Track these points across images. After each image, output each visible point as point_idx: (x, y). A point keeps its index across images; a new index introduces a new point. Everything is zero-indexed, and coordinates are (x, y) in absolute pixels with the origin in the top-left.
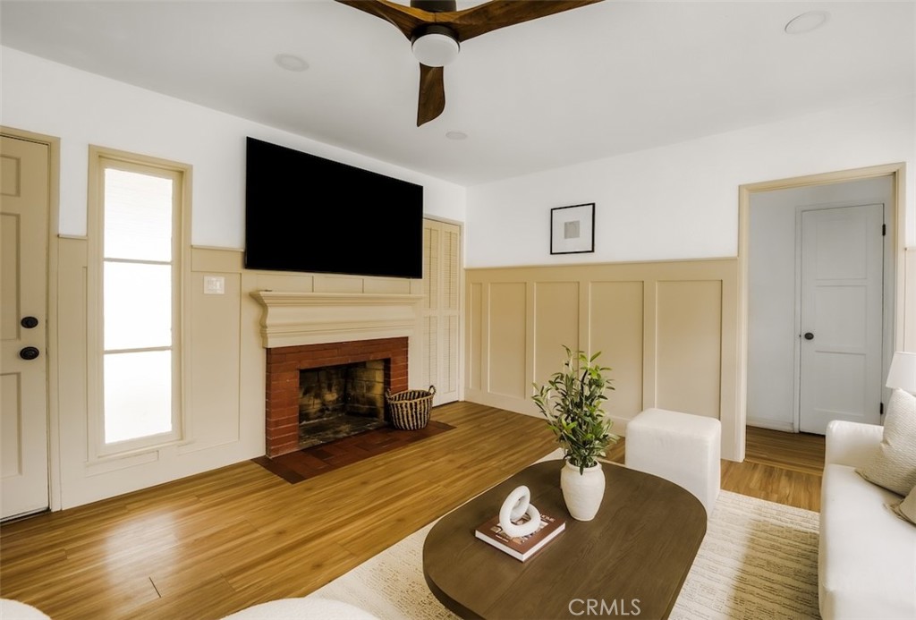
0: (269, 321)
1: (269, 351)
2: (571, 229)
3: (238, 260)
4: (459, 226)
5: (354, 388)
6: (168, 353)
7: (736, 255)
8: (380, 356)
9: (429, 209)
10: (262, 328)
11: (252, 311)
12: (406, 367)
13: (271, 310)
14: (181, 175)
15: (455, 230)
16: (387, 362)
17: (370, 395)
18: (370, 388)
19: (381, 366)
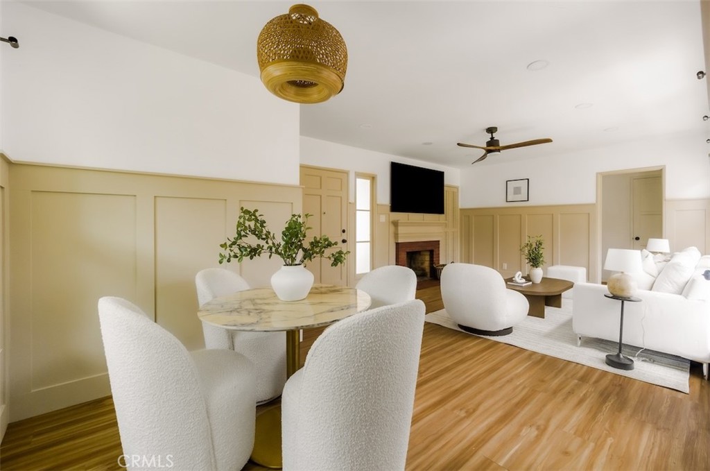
0: (399, 232)
1: (397, 244)
2: (517, 191)
3: (389, 208)
4: (457, 188)
5: (414, 263)
6: (369, 243)
7: (595, 202)
8: (430, 248)
9: (446, 182)
10: (396, 235)
11: (392, 228)
12: (439, 254)
13: (399, 228)
14: (373, 179)
15: (455, 190)
16: (432, 252)
17: (423, 266)
18: (422, 264)
19: (428, 253)
